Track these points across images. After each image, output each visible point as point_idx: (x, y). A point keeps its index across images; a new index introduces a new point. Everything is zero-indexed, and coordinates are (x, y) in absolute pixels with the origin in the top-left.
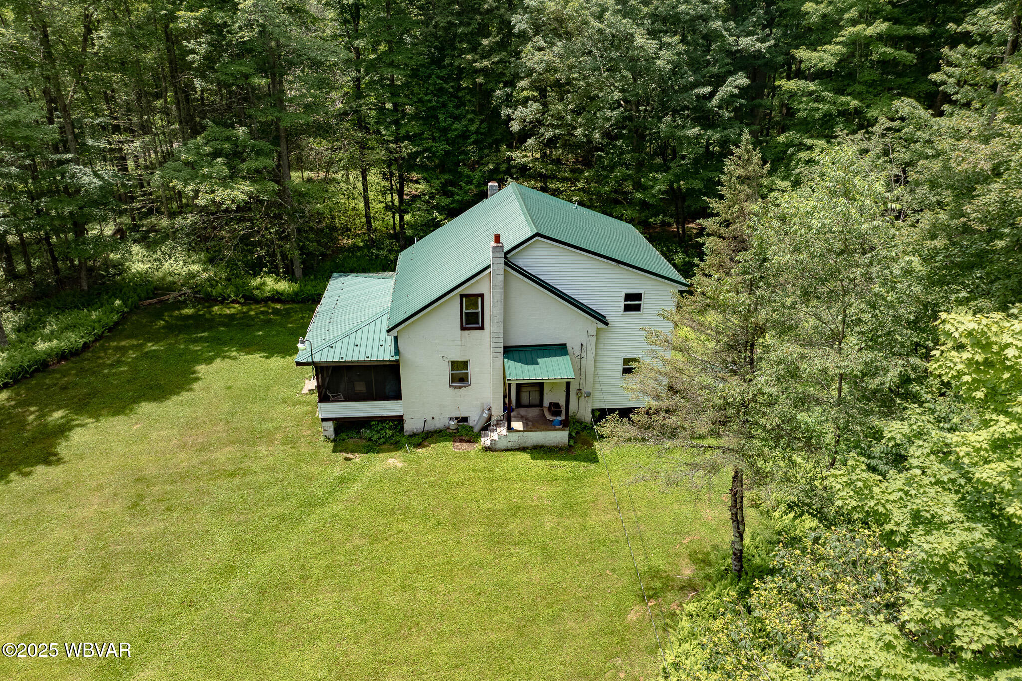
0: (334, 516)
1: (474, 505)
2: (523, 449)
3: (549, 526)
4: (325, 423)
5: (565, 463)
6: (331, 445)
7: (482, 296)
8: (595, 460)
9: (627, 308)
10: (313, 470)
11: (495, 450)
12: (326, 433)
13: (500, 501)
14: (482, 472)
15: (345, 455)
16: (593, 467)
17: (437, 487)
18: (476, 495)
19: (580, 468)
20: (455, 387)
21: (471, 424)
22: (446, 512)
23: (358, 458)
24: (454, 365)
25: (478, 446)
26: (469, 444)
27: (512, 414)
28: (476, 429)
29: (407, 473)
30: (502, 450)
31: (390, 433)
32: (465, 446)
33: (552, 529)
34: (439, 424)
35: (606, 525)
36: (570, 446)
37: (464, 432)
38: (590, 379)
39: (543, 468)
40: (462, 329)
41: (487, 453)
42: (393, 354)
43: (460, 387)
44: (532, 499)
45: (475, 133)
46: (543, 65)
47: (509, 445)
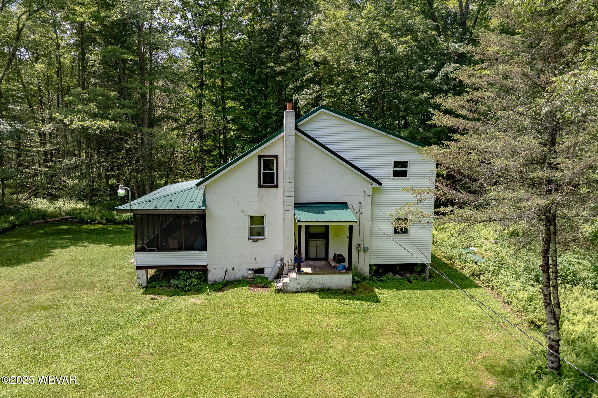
0: (128, 336)
1: (266, 331)
2: (312, 291)
3: (339, 347)
4: (139, 271)
5: (350, 302)
6: (142, 290)
7: (276, 157)
8: (377, 301)
9: (396, 174)
10: (120, 305)
11: (287, 292)
12: (139, 281)
13: (291, 327)
14: (273, 306)
15: (153, 296)
16: (376, 305)
17: (231, 317)
18: (268, 323)
19: (364, 305)
20: (254, 240)
21: (266, 275)
22: (237, 336)
23: (163, 299)
24: (252, 219)
25: (273, 289)
26: (263, 289)
27: (302, 264)
28: (270, 279)
29: (205, 307)
30: (293, 292)
31: (195, 281)
32: (260, 290)
33: (343, 349)
34: (238, 274)
35: (396, 347)
36: (354, 289)
37: (260, 280)
38: (367, 235)
39: (331, 305)
40: (260, 186)
41: (280, 295)
42: (201, 205)
43: (257, 240)
44: (321, 326)
45: (275, 114)
46: (321, 58)
47: (299, 287)
